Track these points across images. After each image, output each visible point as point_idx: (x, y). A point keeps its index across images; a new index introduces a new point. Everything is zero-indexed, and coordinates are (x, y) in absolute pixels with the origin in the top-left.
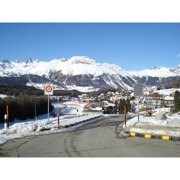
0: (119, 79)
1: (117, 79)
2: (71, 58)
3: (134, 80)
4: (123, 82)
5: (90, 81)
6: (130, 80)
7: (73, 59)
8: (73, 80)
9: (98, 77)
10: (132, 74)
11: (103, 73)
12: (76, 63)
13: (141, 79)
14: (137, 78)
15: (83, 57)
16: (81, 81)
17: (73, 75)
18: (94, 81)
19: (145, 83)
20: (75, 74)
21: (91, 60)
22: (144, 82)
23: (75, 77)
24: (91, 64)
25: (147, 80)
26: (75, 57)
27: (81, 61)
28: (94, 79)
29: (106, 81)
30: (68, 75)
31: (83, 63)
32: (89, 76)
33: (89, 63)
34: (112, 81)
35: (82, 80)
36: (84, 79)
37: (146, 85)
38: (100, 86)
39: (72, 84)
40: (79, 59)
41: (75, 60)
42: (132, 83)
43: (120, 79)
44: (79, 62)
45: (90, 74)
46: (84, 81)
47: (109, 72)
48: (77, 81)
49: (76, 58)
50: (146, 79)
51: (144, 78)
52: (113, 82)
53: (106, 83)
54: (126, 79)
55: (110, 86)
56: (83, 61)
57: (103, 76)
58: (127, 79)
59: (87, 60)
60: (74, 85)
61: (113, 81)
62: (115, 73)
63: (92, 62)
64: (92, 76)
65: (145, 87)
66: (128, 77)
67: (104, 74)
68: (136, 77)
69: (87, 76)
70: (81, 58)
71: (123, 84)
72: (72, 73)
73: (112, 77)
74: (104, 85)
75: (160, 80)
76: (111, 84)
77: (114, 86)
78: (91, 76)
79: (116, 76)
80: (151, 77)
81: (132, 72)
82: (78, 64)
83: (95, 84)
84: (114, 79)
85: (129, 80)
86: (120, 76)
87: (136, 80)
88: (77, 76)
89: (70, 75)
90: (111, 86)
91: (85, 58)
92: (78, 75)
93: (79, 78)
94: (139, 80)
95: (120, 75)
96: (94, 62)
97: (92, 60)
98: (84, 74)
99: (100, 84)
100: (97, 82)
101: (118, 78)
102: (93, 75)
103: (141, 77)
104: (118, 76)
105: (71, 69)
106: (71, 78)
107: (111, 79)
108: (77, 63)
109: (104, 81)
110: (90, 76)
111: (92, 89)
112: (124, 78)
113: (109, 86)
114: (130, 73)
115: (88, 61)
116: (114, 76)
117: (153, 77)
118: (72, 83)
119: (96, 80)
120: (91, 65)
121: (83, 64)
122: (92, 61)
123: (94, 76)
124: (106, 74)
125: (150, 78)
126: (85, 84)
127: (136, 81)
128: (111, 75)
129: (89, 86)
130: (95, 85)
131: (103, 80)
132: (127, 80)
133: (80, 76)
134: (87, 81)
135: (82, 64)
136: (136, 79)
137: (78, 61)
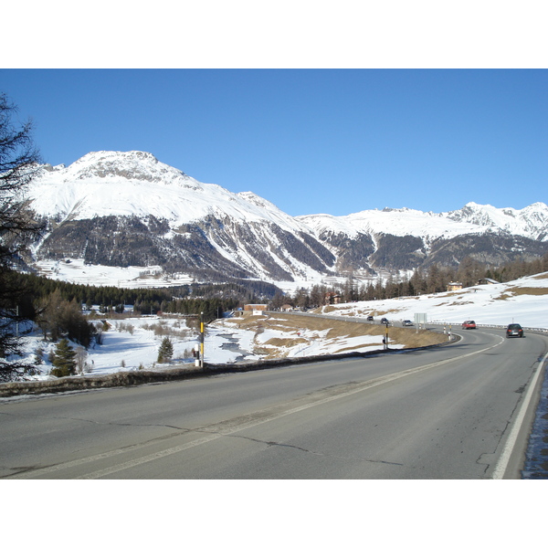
0: (271, 239)
1: (265, 242)
2: (82, 159)
3: (327, 246)
4: (286, 253)
5: (151, 244)
6: (313, 247)
7: (90, 160)
8: (73, 237)
9: (188, 228)
10: (317, 224)
11: (206, 215)
12: (98, 173)
13: (353, 242)
14: (339, 240)
15: (127, 154)
16: (110, 244)
17: (78, 218)
18: (167, 242)
19: (373, 258)
20: (86, 214)
21: (160, 166)
22: (365, 256)
23: (86, 226)
24: (159, 179)
25: (376, 249)
26: (99, 154)
27: (120, 169)
28: (169, 236)
29: (221, 245)
30: (57, 219)
31: (126, 174)
32: (147, 224)
33: (154, 175)
34: (242, 246)
35: (117, 237)
36: (123, 236)
37: (377, 264)
38: (192, 264)
39: (69, 256)
40: (111, 160)
41: (94, 162)
42: (323, 256)
43: (276, 241)
44: (112, 172)
45: (152, 217)
46: (124, 244)
47: (231, 213)
48: (93, 243)
49: (102, 158)
50: (372, 242)
51: (364, 239)
52: (250, 250)
53: (220, 256)
54: (299, 242)
55: (238, 267)
56: (127, 168)
57: (208, 225)
58: (302, 240)
59: (146, 163)
60: (75, 257)
61: (247, 248)
62: (256, 219)
63: (166, 174)
64: (162, 226)
65: (374, 273)
66: (303, 235)
67: (210, 219)
68: (333, 236)
69: (141, 225)
70: (121, 158)
71: (288, 262)
72: (75, 211)
73: (245, 234)
74: (210, 260)
75: (426, 246)
76: (239, 258)
77: (250, 268)
78: (158, 222)
79: (259, 229)
80: (389, 236)
81: (317, 219)
82: (108, 177)
83: (174, 255)
84: (251, 238)
85: (308, 246)
86: (276, 229)
87: (337, 246)
88: (95, 220)
89: (64, 218)
90: (242, 266)
91: (136, 159)
92: (101, 216)
93: (104, 228)
94: (345, 247)
95: (274, 225)
96: (173, 175)
97: (165, 166)
98: (128, 214)
99: (195, 256)
100: (182, 247)
101: (269, 236)
102: (166, 222)
103: (352, 235)
104: (266, 230)
105: (73, 194)
106: (69, 230)
107: (242, 240)
108: (102, 175)
109: (212, 247)
110: (151, 222)
111: (157, 275)
112: (291, 236)
113: (233, 265)
114: (309, 220)
115: (148, 170)
116: (252, 230)
117: (399, 235)
118: (67, 249)
119: (179, 240)
120: (161, 183)
121: (129, 177)
122: (164, 171)
123: (170, 224)
124: (218, 218)
125: (387, 240)
126: (126, 253)
127: (334, 251)
128: (241, 223)
129: (142, 265)
130: (172, 259)
131: (208, 243)
132: (302, 244)
133: (108, 223)
134: (139, 244)
135: (122, 179)
136: (333, 245)
137: (106, 168)
